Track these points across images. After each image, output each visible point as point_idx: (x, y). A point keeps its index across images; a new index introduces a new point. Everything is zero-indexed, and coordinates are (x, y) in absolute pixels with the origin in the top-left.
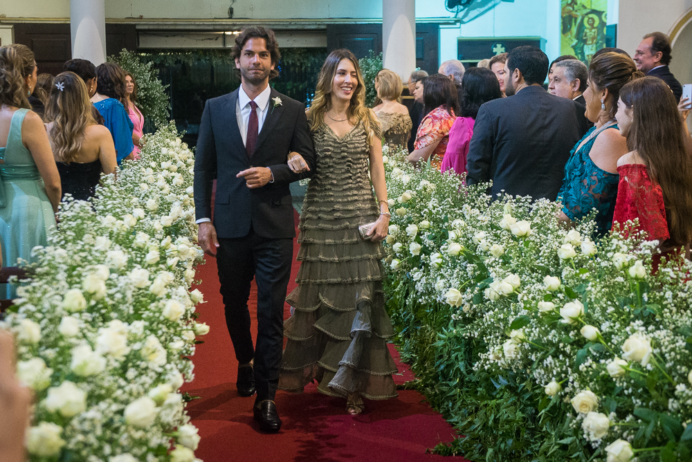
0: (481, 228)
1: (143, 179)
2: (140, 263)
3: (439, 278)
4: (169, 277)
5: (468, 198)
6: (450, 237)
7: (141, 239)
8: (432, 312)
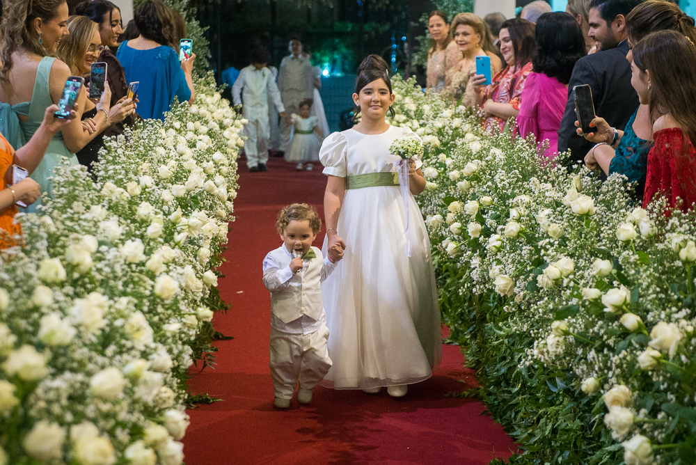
0: (547, 206)
1: (160, 141)
2: (142, 237)
3: (495, 263)
4: (176, 253)
5: (541, 170)
6: (511, 216)
7: (144, 209)
8: (496, 306)
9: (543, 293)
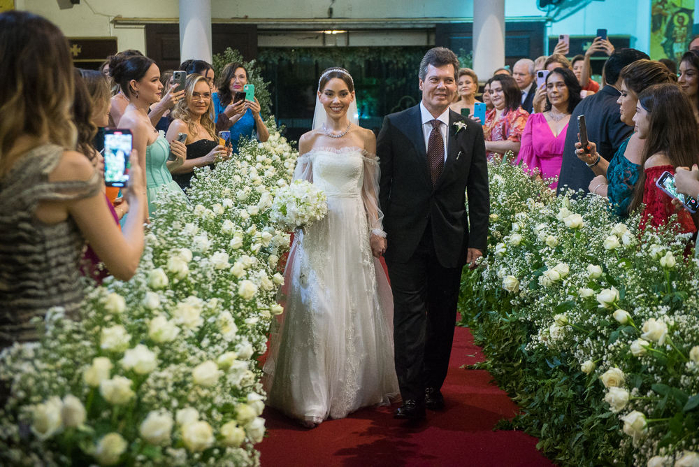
0: (543, 221)
1: (237, 171)
2: (226, 247)
3: (501, 266)
4: (251, 260)
5: (535, 192)
6: (513, 229)
7: (227, 226)
8: (500, 298)
9: (544, 290)
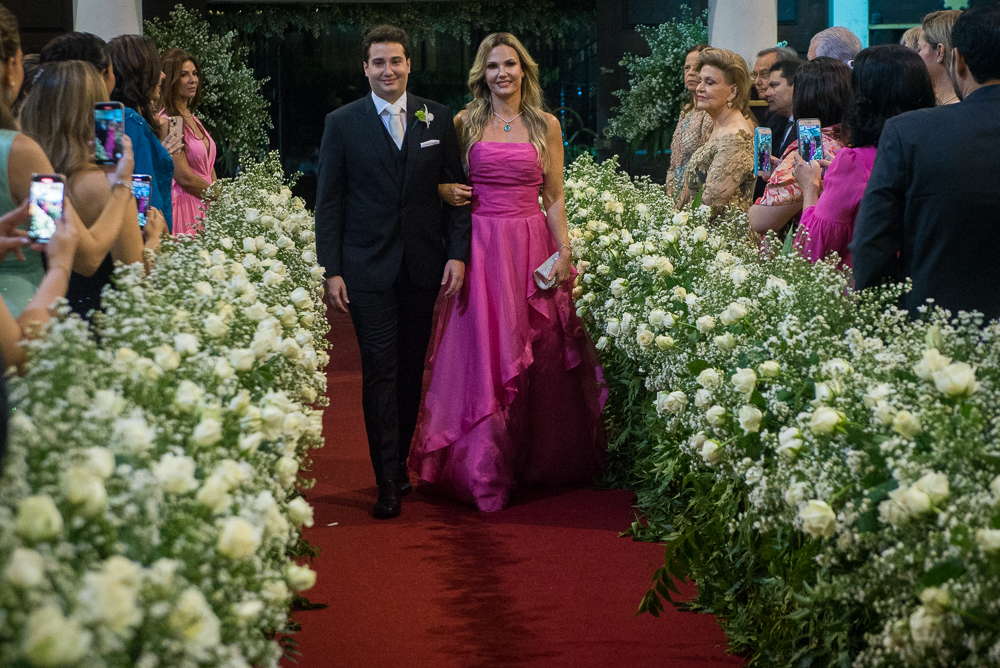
0: (882, 378)
1: (203, 272)
2: (184, 444)
3: (793, 479)
4: (242, 472)
5: (861, 315)
6: (818, 396)
7: (188, 394)
8: (788, 550)
9: (891, 533)
